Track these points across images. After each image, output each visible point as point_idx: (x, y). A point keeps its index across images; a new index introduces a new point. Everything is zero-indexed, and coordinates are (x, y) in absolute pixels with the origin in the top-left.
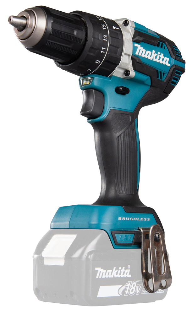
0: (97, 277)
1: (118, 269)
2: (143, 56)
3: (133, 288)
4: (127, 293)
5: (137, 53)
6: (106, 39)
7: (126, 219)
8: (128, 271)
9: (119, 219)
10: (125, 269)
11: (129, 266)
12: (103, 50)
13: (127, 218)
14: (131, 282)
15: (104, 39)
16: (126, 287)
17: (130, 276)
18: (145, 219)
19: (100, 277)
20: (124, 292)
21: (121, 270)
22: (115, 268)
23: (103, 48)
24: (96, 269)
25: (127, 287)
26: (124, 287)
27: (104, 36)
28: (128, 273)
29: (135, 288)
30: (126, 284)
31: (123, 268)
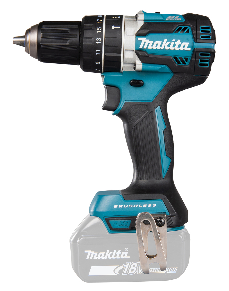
0: (87, 258)
1: (113, 252)
2: (150, 47)
3: (132, 268)
4: (125, 272)
5: (141, 47)
6: (100, 42)
7: (123, 207)
8: (126, 253)
9: (114, 207)
10: (122, 251)
11: (127, 249)
12: (98, 52)
13: (125, 206)
14: (130, 263)
15: (97, 42)
16: (124, 267)
17: (129, 257)
18: (150, 205)
19: (91, 258)
20: (121, 271)
21: (116, 252)
22: (108, 251)
24: (86, 251)
25: (125, 267)
26: (121, 267)
27: (98, 39)
28: (125, 255)
29: (136, 268)
30: (124, 265)
31: (120, 251)
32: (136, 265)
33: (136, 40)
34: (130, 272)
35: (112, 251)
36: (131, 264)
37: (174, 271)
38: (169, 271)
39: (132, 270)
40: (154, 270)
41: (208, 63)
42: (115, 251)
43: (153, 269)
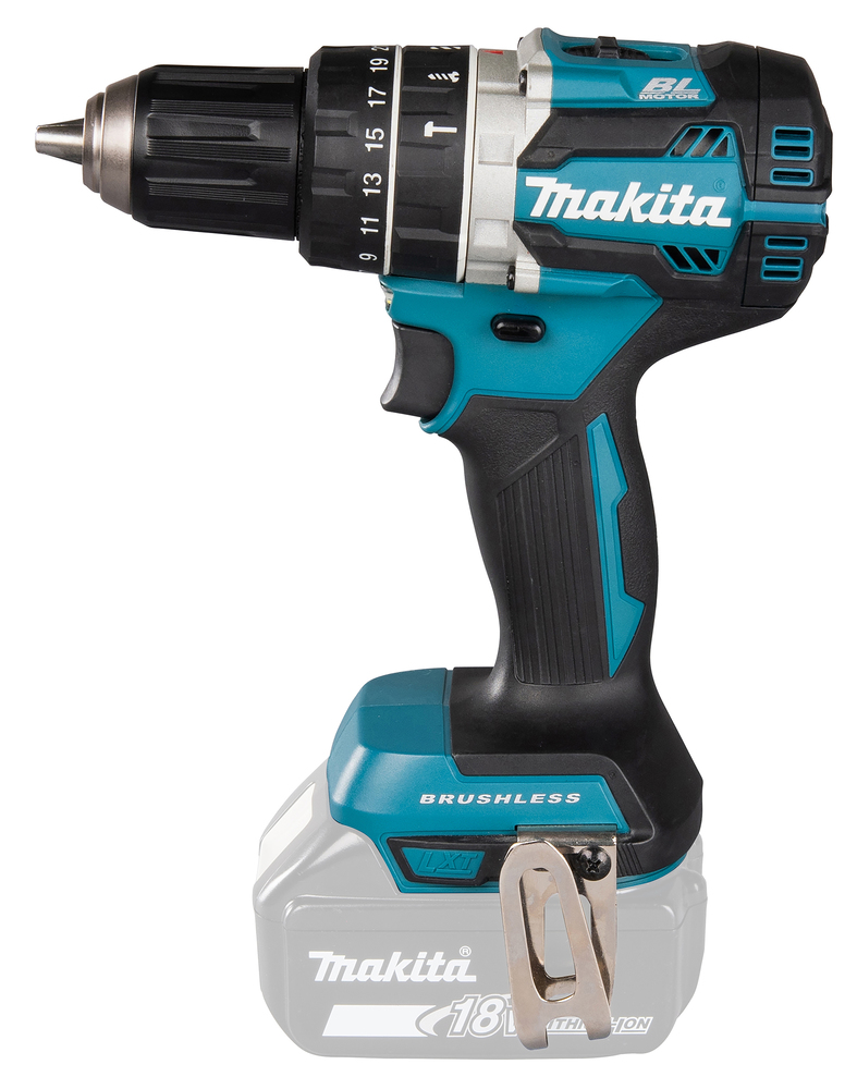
0: (320, 977)
1: (415, 958)
2: (572, 213)
3: (484, 1014)
4: (458, 1028)
5: (537, 212)
6: (377, 188)
7: (455, 800)
8: (464, 964)
9: (423, 801)
10: (447, 958)
11: (466, 950)
12: (370, 225)
13: (461, 797)
14: (476, 998)
15: (367, 187)
16: (453, 1010)
17: (473, 979)
18: (555, 798)
19: (333, 978)
20: (443, 1025)
21: (426, 960)
22: (396, 955)
23: (365, 220)
24: (313, 955)
25: (459, 1012)
26: (445, 1012)
27: (368, 179)
28: (460, 970)
29: (499, 1015)
30: (455, 1004)
31: (439, 955)
32: (499, 1004)
33: (520, 183)
34: (477, 1027)
35: (410, 954)
36: (479, 1000)
37: (641, 1028)
38: (623, 1028)
39: (486, 1022)
40: (564, 1024)
41: (797, 268)
42: (422, 955)
43: (561, 1022)
